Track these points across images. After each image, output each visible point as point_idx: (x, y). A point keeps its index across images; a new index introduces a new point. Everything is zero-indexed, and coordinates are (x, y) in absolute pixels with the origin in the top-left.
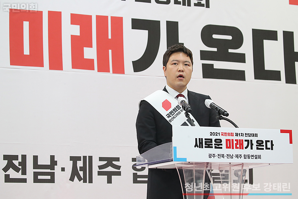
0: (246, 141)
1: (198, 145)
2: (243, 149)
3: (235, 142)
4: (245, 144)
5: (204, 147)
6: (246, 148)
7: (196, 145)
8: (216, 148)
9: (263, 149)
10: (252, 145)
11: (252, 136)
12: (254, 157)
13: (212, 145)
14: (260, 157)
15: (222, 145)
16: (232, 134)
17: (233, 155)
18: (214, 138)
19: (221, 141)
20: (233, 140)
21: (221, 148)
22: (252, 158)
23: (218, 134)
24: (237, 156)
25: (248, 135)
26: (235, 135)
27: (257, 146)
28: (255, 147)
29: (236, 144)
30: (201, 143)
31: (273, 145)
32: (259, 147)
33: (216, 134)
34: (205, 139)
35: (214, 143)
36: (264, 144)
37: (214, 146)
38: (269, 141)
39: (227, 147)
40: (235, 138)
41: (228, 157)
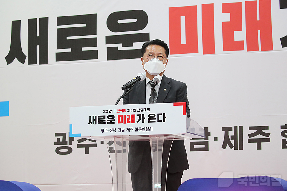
0: (137, 115)
1: (92, 122)
2: (134, 122)
3: (127, 117)
4: (137, 118)
5: (97, 123)
6: (137, 122)
7: (90, 122)
8: (108, 123)
9: (155, 122)
10: (144, 118)
12: (146, 130)
13: (105, 121)
14: (151, 129)
15: (114, 120)
16: (125, 111)
17: (124, 129)
18: (106, 115)
19: (113, 117)
20: (125, 116)
21: (114, 123)
22: (143, 131)
23: (111, 112)
24: (128, 130)
25: (140, 110)
26: (127, 110)
27: (148, 119)
28: (146, 120)
29: (128, 119)
30: (95, 120)
31: (165, 117)
32: (151, 120)
33: (109, 112)
34: (99, 117)
35: (106, 119)
36: (156, 117)
37: (106, 122)
38: (161, 114)
39: (119, 122)
40: (127, 113)
41: (120, 131)
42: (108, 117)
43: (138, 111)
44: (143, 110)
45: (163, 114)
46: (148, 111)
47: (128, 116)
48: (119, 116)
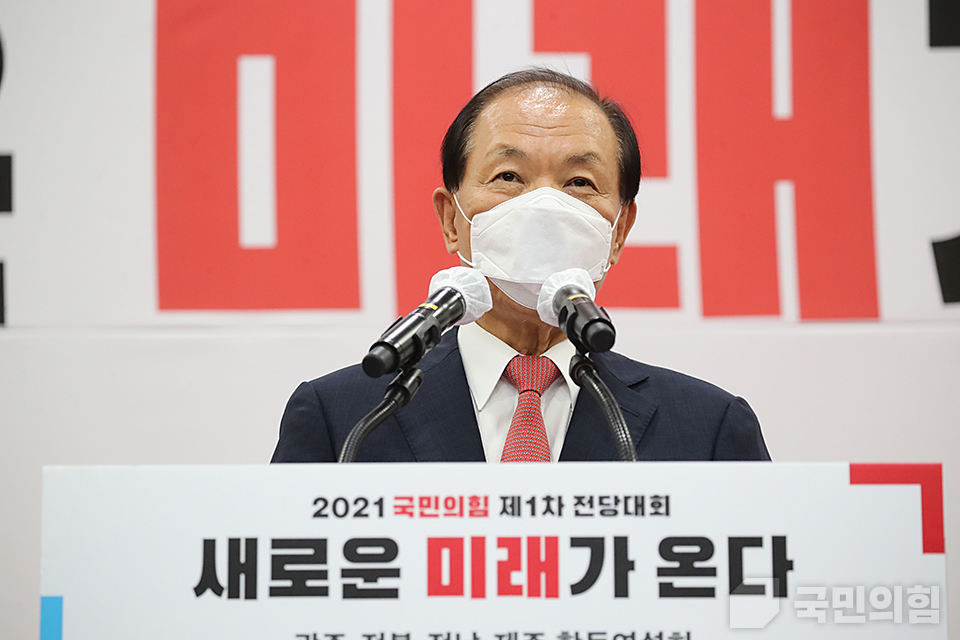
0: (576, 542)
2: (553, 592)
3: (495, 555)
4: (573, 564)
6: (578, 589)
7: (208, 582)
8: (350, 592)
9: (709, 592)
10: (624, 566)
11: (627, 512)
15: (395, 573)
16: (478, 507)
18: (337, 533)
19: (391, 548)
20: (479, 543)
21: (392, 593)
23: (372, 510)
26: (496, 506)
27: (661, 572)
29: (505, 569)
32: (679, 582)
33: (353, 509)
34: (277, 543)
35: (336, 561)
36: (720, 560)
37: (335, 583)
38: (756, 542)
39: (435, 588)
40: (494, 526)
42: (351, 549)
43: (582, 510)
44: (620, 508)
45: (768, 544)
46: (656, 513)
47: (502, 542)
48: (435, 545)
